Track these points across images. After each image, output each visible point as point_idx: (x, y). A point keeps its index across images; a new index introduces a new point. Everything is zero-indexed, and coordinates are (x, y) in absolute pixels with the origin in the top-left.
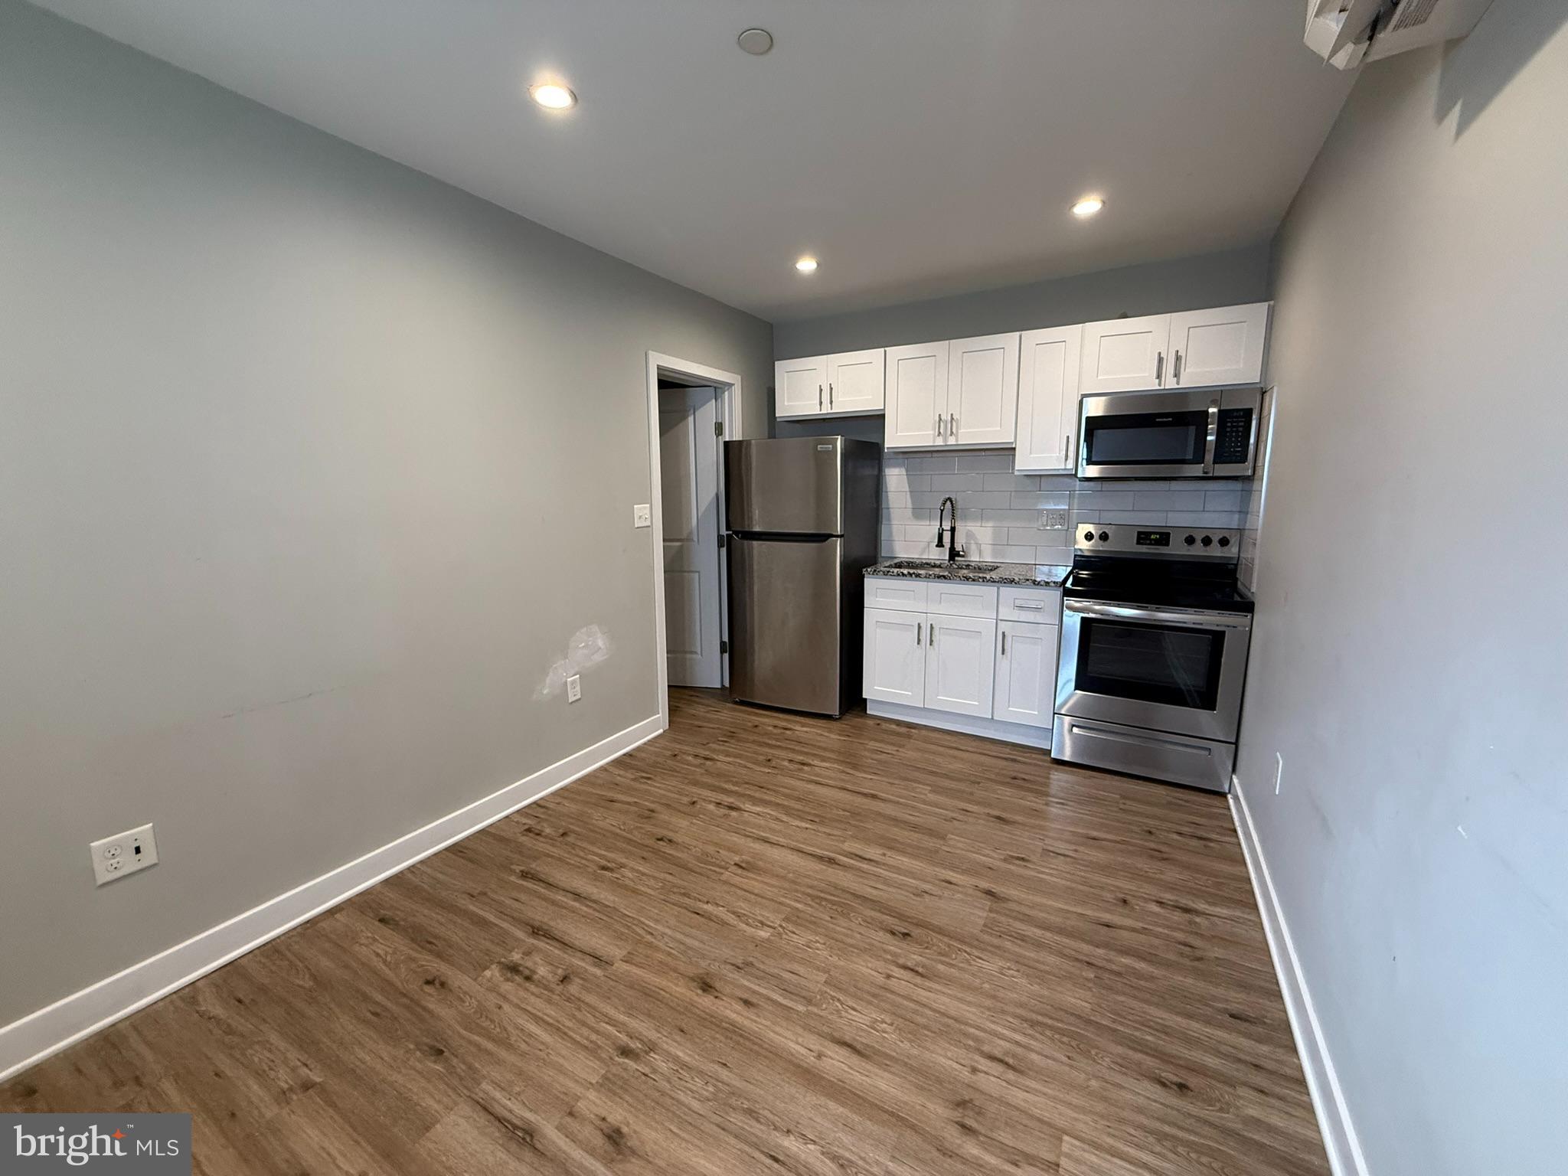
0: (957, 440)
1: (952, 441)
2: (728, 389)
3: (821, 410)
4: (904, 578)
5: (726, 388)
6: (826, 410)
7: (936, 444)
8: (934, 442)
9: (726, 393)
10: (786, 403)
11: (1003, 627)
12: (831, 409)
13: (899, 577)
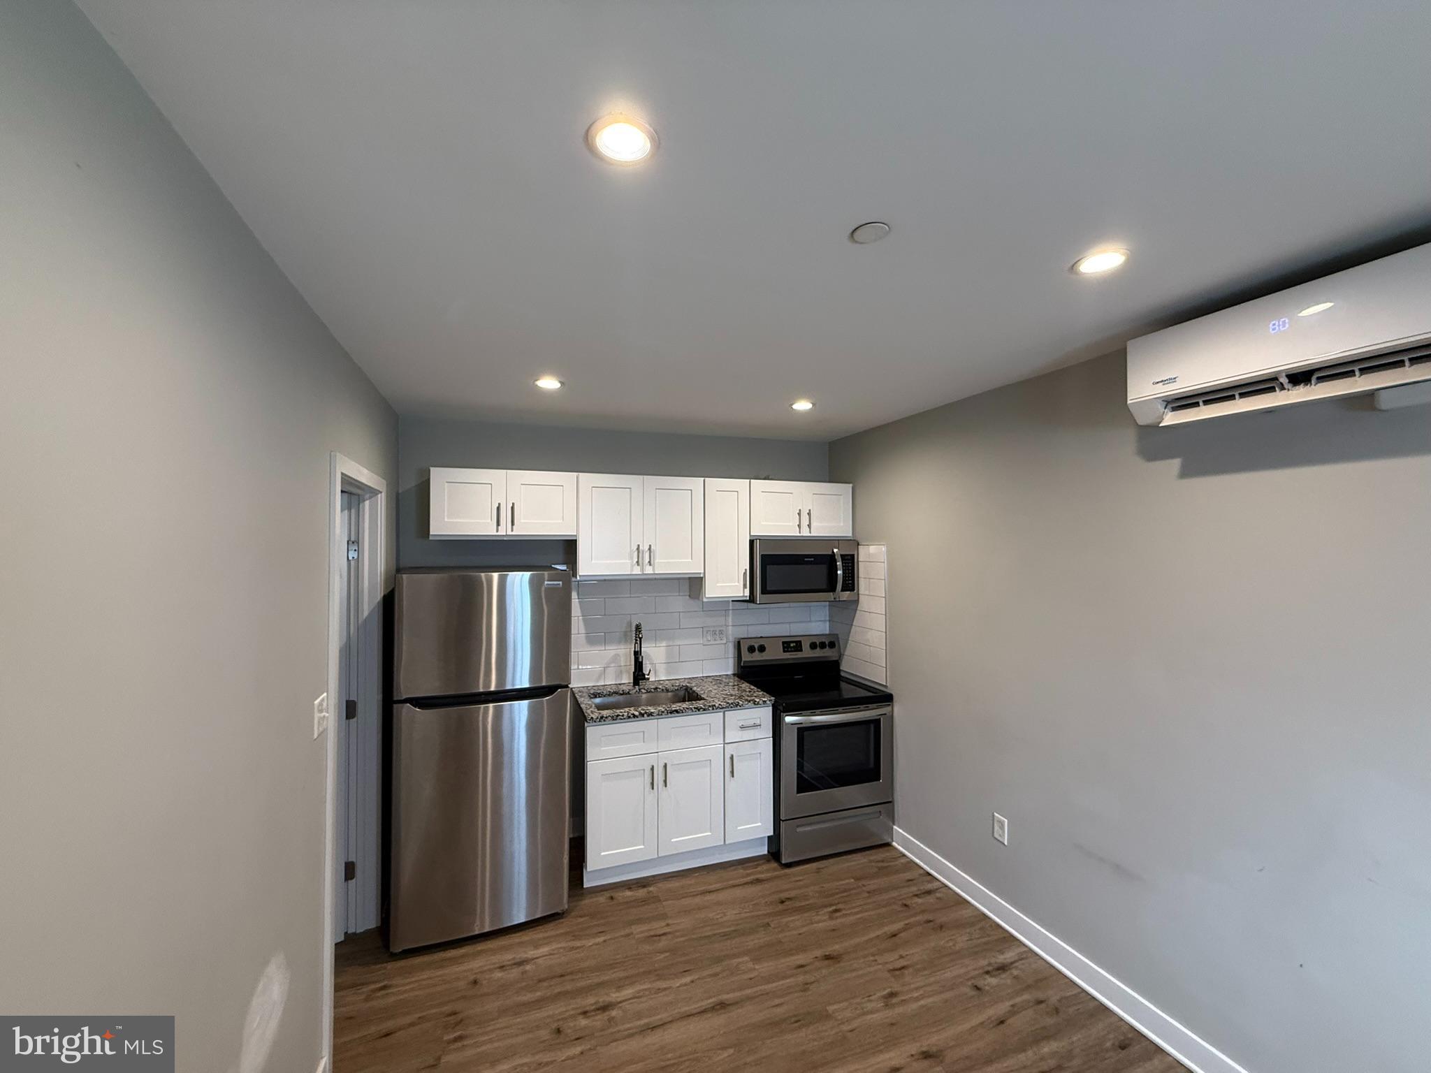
0: (654, 570)
1: (649, 570)
2: (370, 498)
3: (497, 531)
4: (636, 719)
5: (367, 496)
6: (505, 531)
7: (634, 573)
8: (632, 570)
9: (367, 503)
10: (446, 520)
11: (730, 750)
12: (512, 531)
13: (630, 720)
